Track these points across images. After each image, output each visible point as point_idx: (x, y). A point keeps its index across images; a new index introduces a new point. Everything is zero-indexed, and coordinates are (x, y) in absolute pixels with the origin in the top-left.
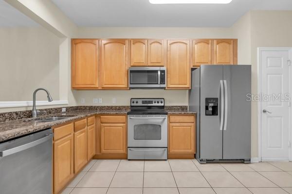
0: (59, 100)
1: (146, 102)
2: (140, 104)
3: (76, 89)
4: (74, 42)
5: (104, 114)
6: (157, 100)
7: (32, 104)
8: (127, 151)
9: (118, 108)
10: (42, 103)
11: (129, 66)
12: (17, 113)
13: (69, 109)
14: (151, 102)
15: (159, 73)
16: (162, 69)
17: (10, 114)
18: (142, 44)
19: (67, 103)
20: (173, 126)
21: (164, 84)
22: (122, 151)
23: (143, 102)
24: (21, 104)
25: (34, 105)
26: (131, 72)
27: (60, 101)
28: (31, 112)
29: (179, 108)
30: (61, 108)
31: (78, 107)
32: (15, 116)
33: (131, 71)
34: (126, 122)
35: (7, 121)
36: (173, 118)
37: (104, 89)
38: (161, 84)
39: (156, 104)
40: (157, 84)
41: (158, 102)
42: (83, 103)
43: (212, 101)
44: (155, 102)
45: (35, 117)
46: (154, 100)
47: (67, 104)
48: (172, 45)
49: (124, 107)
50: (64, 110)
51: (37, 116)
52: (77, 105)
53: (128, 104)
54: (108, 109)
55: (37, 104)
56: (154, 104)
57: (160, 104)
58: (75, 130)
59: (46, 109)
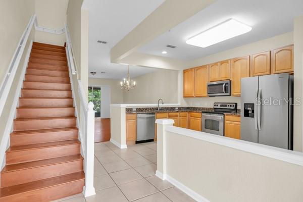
0: (177, 103)
1: (223, 106)
2: (219, 107)
3: (186, 97)
4: (185, 71)
5: (191, 112)
6: (230, 104)
9: (207, 109)
13: (180, 109)
14: (226, 106)
15: (224, 85)
16: (226, 81)
18: (216, 66)
21: (228, 93)
23: (221, 106)
24: (155, 105)
26: (208, 86)
30: (175, 108)
34: (201, 117)
37: (196, 97)
38: (225, 92)
39: (229, 107)
41: (231, 106)
43: (249, 105)
46: (228, 104)
47: (180, 106)
49: (211, 108)
50: (177, 108)
51: (160, 110)
53: (212, 106)
54: (202, 110)
56: (228, 107)
57: (232, 108)
58: (169, 117)
59: (166, 108)
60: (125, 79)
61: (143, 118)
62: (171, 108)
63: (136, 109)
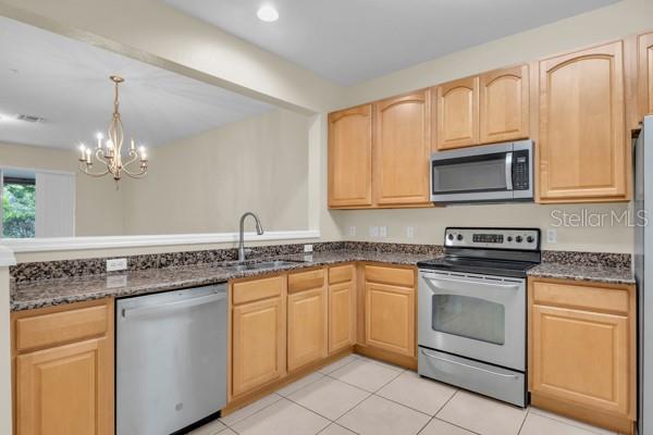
0: (307, 229)
1: (482, 238)
2: (467, 241)
3: (337, 209)
4: (333, 119)
6: (515, 234)
7: (238, 238)
8: (416, 353)
9: (417, 248)
10: (251, 237)
11: (435, 151)
12: (215, 253)
13: (319, 248)
14: (499, 239)
15: (509, 159)
16: (520, 146)
17: (205, 253)
18: (465, 92)
19: (318, 235)
20: (543, 314)
21: (527, 188)
22: (407, 351)
23: (476, 238)
24: (224, 239)
25: (242, 241)
26: (436, 164)
27: (310, 231)
28: (237, 250)
29: (595, 259)
30: (301, 247)
31: (344, 243)
32: (212, 256)
33: (434, 162)
34: (414, 285)
35: (200, 264)
36: (542, 290)
37: (382, 207)
38: (515, 188)
39: (514, 245)
40: (505, 189)
41: (519, 240)
42: (353, 235)
44: (510, 239)
45: (242, 259)
46: (506, 234)
47: (317, 238)
48: (554, 74)
49: (432, 247)
50: (308, 248)
51: (246, 258)
52: (342, 240)
54: (397, 251)
55: (245, 239)
56: (506, 245)
57: (525, 245)
58: (290, 289)
59: (269, 247)
60: (100, 136)
61: (177, 313)
62: (290, 247)
63: (125, 261)
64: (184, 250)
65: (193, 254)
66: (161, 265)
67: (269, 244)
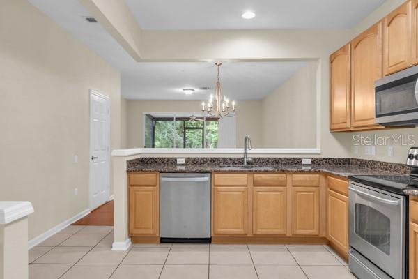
8: (348, 251)
9: (393, 166)
13: (317, 162)
19: (318, 153)
26: (377, 89)
30: (298, 160)
31: (349, 159)
32: (229, 161)
35: (221, 165)
42: (356, 154)
49: (404, 166)
50: (306, 161)
58: (256, 184)
59: (270, 158)
62: (288, 159)
63: (184, 160)
64: (213, 156)
65: (217, 159)
66: (201, 163)
67: (269, 156)
